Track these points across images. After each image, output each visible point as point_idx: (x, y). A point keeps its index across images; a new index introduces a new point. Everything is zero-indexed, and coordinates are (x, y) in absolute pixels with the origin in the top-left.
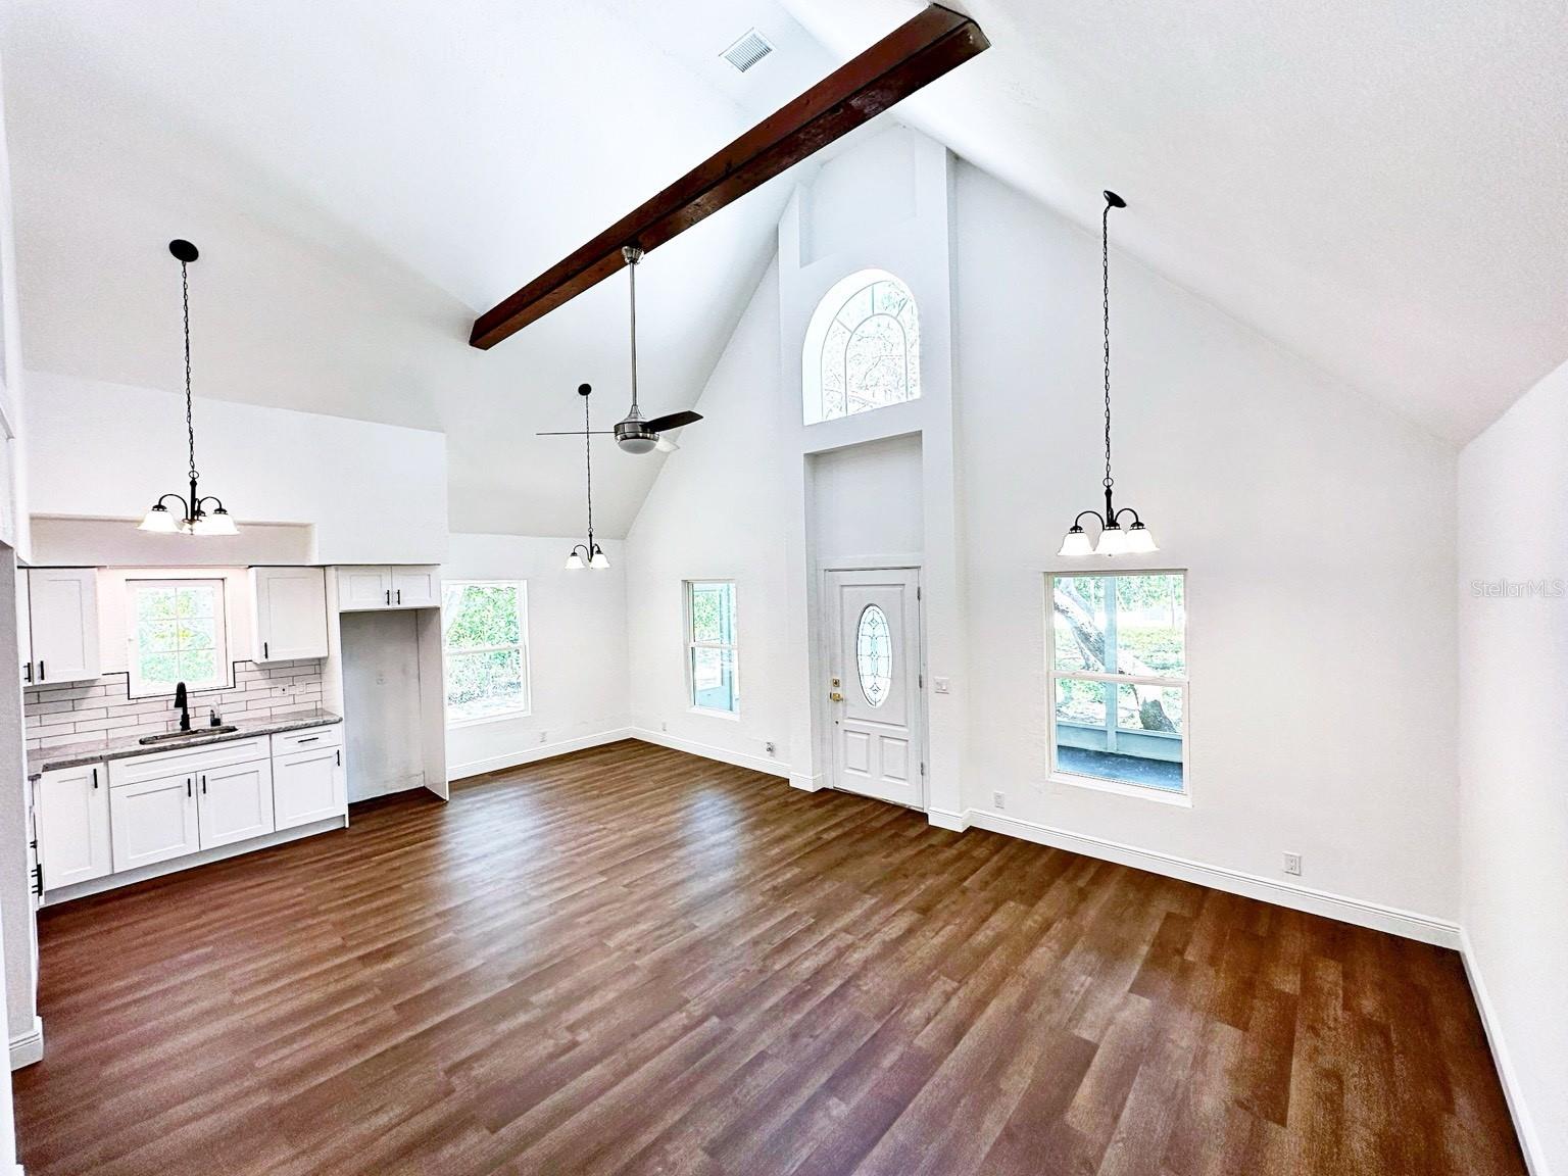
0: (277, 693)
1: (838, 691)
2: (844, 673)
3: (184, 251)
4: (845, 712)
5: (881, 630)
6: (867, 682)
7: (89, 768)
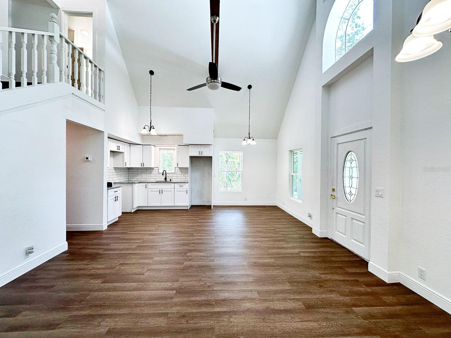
0: (183, 175)
1: (334, 194)
2: (337, 186)
3: (152, 73)
4: (337, 204)
5: (354, 164)
6: (348, 190)
7: (145, 184)
